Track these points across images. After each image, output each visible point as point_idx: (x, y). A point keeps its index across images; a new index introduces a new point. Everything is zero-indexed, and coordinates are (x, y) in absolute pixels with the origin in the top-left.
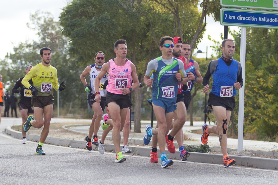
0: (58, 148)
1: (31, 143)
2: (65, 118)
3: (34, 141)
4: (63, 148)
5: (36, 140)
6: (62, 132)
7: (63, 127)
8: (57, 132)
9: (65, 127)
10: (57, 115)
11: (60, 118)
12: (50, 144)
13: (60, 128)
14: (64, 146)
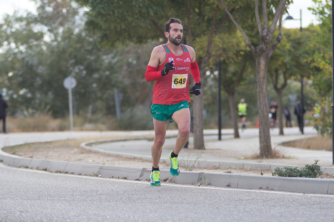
0: (81, 178)
1: (37, 173)
2: (82, 130)
3: (42, 169)
4: (89, 179)
5: (45, 168)
6: (82, 153)
7: (83, 145)
8: (75, 153)
9: (87, 145)
10: (69, 125)
11: (74, 130)
12: (67, 173)
13: (78, 146)
14: (90, 175)
